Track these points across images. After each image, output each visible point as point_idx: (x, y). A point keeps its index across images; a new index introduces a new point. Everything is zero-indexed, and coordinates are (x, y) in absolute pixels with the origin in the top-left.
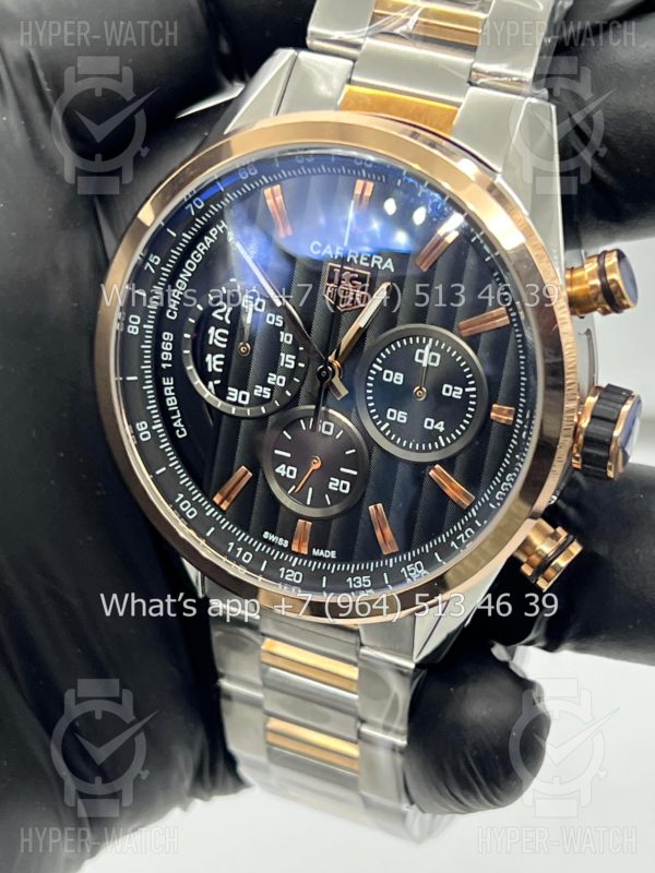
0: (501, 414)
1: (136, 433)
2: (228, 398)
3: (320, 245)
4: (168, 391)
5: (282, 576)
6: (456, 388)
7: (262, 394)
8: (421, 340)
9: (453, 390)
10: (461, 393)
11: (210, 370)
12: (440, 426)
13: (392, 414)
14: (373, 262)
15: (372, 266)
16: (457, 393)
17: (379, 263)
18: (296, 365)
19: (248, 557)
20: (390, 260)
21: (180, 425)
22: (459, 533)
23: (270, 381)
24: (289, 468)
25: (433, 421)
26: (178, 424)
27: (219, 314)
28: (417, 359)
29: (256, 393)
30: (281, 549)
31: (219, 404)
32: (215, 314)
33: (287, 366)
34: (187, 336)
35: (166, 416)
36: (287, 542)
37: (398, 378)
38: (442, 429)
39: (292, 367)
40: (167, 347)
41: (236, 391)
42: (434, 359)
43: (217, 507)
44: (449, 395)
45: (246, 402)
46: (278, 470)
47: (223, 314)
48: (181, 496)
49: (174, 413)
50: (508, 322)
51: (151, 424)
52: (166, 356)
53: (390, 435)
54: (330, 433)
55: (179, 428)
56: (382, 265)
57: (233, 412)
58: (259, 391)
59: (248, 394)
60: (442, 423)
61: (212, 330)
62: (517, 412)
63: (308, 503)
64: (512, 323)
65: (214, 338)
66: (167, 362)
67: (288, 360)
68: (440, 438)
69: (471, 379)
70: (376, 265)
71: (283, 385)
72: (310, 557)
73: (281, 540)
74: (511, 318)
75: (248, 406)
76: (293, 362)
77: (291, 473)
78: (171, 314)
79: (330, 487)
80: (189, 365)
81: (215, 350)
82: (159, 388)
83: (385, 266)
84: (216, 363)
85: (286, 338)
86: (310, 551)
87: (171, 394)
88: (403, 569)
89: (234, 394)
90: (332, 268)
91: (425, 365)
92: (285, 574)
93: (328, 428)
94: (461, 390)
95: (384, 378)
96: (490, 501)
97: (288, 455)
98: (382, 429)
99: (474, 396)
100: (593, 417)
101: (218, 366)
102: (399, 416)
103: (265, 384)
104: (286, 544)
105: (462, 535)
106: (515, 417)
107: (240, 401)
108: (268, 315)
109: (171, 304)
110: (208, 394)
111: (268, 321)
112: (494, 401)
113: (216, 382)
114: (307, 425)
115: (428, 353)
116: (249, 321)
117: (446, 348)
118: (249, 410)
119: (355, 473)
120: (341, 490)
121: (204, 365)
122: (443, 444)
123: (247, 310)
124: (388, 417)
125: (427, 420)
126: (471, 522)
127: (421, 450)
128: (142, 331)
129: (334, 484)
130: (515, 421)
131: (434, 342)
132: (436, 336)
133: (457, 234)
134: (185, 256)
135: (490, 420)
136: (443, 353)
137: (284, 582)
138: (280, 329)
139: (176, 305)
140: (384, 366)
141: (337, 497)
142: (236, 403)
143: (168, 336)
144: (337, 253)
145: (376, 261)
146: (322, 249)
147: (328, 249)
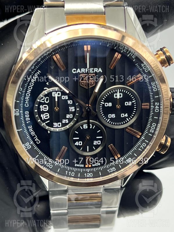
0: (145, 105)
1: (26, 147)
2: (54, 127)
3: (75, 70)
5: (86, 176)
6: (129, 102)
7: (65, 122)
8: (115, 91)
9: (128, 103)
10: (131, 103)
11: (43, 119)
12: (126, 115)
13: (110, 116)
15: (95, 72)
16: (129, 104)
17: (97, 71)
19: (73, 174)
20: (100, 69)
21: (37, 140)
22: (140, 146)
24: (79, 142)
25: (124, 114)
26: (37, 139)
27: (42, 101)
28: (115, 97)
29: (63, 122)
30: (82, 167)
31: (52, 129)
33: (72, 111)
34: (36, 111)
35: (32, 138)
36: (83, 165)
37: (110, 104)
38: (127, 116)
40: (27, 116)
41: (56, 123)
42: (120, 95)
44: (127, 105)
45: (61, 126)
46: (76, 144)
47: (44, 100)
48: (46, 162)
49: (35, 136)
51: (30, 143)
52: (28, 119)
53: (111, 122)
55: (37, 141)
56: (98, 71)
57: (58, 131)
58: (64, 121)
59: (60, 123)
60: (127, 114)
61: (41, 106)
62: (150, 104)
63: (88, 151)
65: (42, 108)
66: (28, 121)
67: (72, 109)
68: (127, 119)
69: (133, 98)
70: (96, 71)
71: (72, 117)
72: (92, 167)
73: (81, 165)
76: (74, 109)
77: (80, 143)
78: (27, 105)
79: (94, 144)
80: (39, 120)
81: (43, 112)
82: (28, 130)
83: (99, 71)
84: (45, 116)
85: (70, 102)
86: (92, 165)
87: (32, 131)
88: (125, 162)
89: (55, 124)
91: (118, 98)
92: (87, 175)
94: (131, 102)
95: (105, 106)
96: (148, 133)
97: (78, 138)
98: (108, 121)
99: (135, 103)
102: (113, 116)
103: (66, 119)
104: (83, 166)
105: (142, 146)
107: (58, 126)
108: (63, 96)
109: (26, 102)
110: (47, 127)
111: (63, 98)
112: (142, 102)
113: (46, 122)
114: (83, 127)
115: (118, 94)
116: (56, 100)
117: (124, 91)
118: (63, 128)
119: (102, 137)
120: (98, 144)
121: (41, 118)
122: (128, 120)
123: (55, 97)
124: (109, 117)
125: (122, 114)
126: (143, 141)
127: (121, 124)
128: (20, 113)
129: (95, 143)
130: (150, 107)
131: (119, 90)
132: (119, 88)
133: (121, 55)
134: (29, 85)
135: (142, 109)
136: (123, 93)
137: (87, 178)
138: (67, 100)
139: (28, 102)
140: (105, 102)
141: (97, 146)
142: (57, 127)
143: (27, 112)
144: (82, 71)
145: (96, 70)
146: (76, 71)
147: (79, 71)
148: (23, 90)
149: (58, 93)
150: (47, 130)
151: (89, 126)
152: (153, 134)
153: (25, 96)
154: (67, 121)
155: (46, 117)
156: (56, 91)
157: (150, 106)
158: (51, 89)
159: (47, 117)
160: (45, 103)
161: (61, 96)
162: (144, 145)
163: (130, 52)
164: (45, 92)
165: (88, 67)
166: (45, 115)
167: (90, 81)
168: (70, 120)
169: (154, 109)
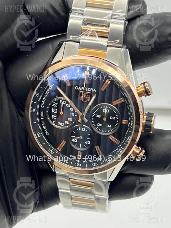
0: (124, 122)
1: (37, 135)
3: (78, 87)
7: (67, 123)
8: (104, 107)
11: (53, 118)
12: (110, 126)
13: (99, 125)
14: (91, 90)
16: (114, 118)
17: (92, 90)
18: (74, 115)
20: (95, 89)
23: (68, 120)
28: (103, 111)
29: (65, 123)
31: (57, 126)
32: (53, 105)
34: (47, 111)
35: (43, 130)
37: (99, 116)
39: (73, 116)
40: (42, 114)
42: (107, 111)
43: (58, 151)
44: (112, 119)
45: (63, 125)
46: (72, 140)
47: (55, 105)
48: (50, 149)
49: (45, 129)
50: (124, 101)
51: (40, 133)
52: (42, 116)
53: (99, 130)
54: (84, 130)
55: (47, 133)
56: (93, 90)
57: (60, 128)
59: (63, 123)
61: (52, 109)
62: (128, 121)
63: (80, 147)
64: (125, 101)
65: (53, 111)
66: (42, 118)
67: (72, 115)
68: (111, 129)
69: (117, 115)
70: (91, 91)
71: (72, 120)
77: (76, 141)
78: (42, 106)
80: (48, 118)
81: (54, 114)
82: (41, 124)
85: (71, 109)
87: (44, 125)
89: (60, 124)
90: (81, 92)
91: (105, 112)
92: (77, 164)
93: (83, 129)
94: (115, 117)
95: (96, 117)
96: (124, 142)
97: (74, 137)
98: (97, 128)
99: (118, 119)
100: (146, 121)
101: (55, 117)
105: (118, 151)
106: (128, 122)
109: (42, 104)
110: (55, 125)
111: (67, 106)
112: (123, 119)
113: (55, 121)
114: (78, 129)
116: (62, 106)
117: (110, 108)
118: (64, 127)
119: (91, 139)
120: (88, 143)
121: (51, 118)
123: (61, 104)
124: (98, 125)
125: (107, 125)
127: (106, 132)
128: (36, 111)
129: (86, 142)
130: (128, 124)
131: (107, 107)
132: (107, 106)
133: (110, 82)
134: (45, 92)
135: (122, 124)
136: (109, 109)
137: (77, 166)
138: (70, 107)
139: (43, 104)
140: (96, 114)
141: (87, 145)
142: (61, 126)
143: (42, 112)
144: (82, 89)
145: (92, 89)
147: (80, 88)
148: (40, 95)
149: (64, 101)
150: (53, 127)
152: (127, 143)
153: (42, 100)
158: (59, 98)
160: (55, 108)
161: (66, 104)
162: (120, 150)
163: (115, 81)
164: (55, 99)
165: (85, 86)
166: (55, 116)
167: (86, 97)
169: (130, 125)
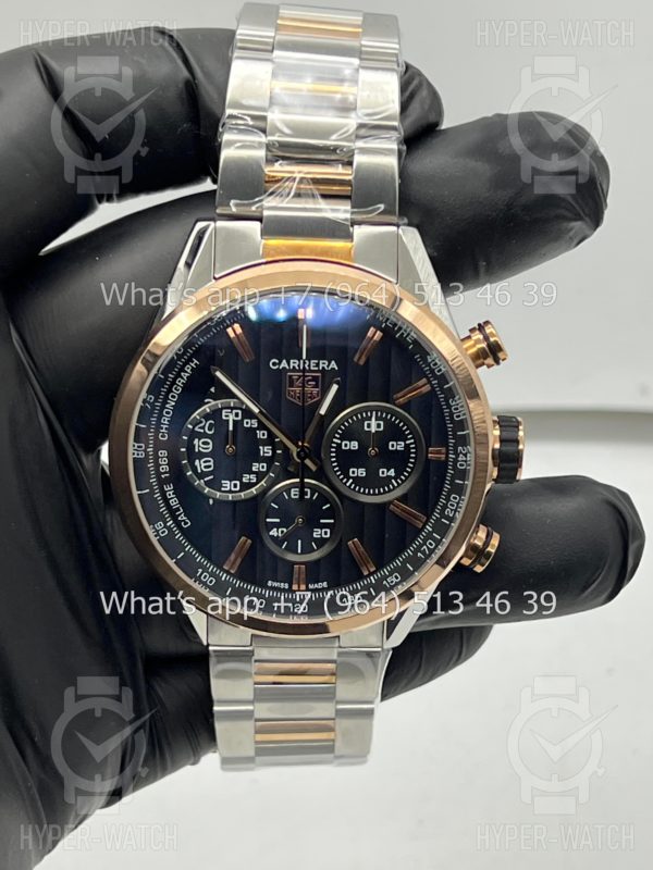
0: (435, 453)
1: (156, 532)
2: (222, 489)
3: (277, 361)
4: (170, 494)
6: (399, 443)
7: (249, 479)
8: (367, 415)
9: (397, 445)
10: (403, 445)
11: (200, 471)
12: (392, 473)
13: (353, 472)
15: (321, 369)
16: (400, 446)
17: (325, 366)
18: (274, 452)
20: (333, 362)
21: (184, 518)
22: (421, 546)
23: (254, 469)
24: (280, 529)
25: (385, 470)
26: (182, 517)
27: (200, 428)
28: (366, 428)
29: (244, 480)
30: (284, 590)
32: (196, 429)
33: (266, 455)
34: (183, 450)
35: (173, 513)
37: (354, 445)
38: (393, 475)
40: (164, 461)
41: (228, 482)
42: (379, 426)
43: (228, 572)
44: (394, 448)
45: (238, 489)
46: (271, 533)
47: (203, 428)
48: (200, 570)
49: (178, 509)
50: (431, 388)
51: (165, 523)
53: (355, 488)
54: (309, 497)
55: (184, 520)
56: (328, 366)
57: (230, 499)
58: (246, 478)
59: (238, 483)
60: (393, 470)
61: (196, 441)
62: (448, 450)
63: (300, 551)
64: (434, 388)
65: (199, 446)
66: (166, 473)
67: (266, 451)
68: (393, 481)
69: (408, 434)
70: (323, 368)
71: (265, 469)
72: (307, 590)
74: (432, 386)
75: (240, 491)
76: (270, 451)
77: (282, 532)
78: (163, 436)
79: (315, 536)
80: (188, 471)
81: (201, 455)
82: (163, 494)
83: (331, 367)
84: (203, 465)
85: (262, 435)
86: (307, 587)
87: (172, 496)
88: (385, 582)
89: (227, 485)
90: (290, 376)
91: (374, 431)
93: (305, 494)
94: (403, 443)
95: (343, 447)
96: (442, 517)
97: (278, 520)
98: (348, 485)
99: (414, 445)
102: (359, 472)
103: (251, 472)
104: (287, 586)
105: (425, 547)
107: (233, 489)
108: (245, 421)
109: (162, 428)
110: (207, 490)
111: (245, 425)
112: (428, 446)
113: (206, 479)
114: (289, 495)
115: (373, 422)
116: (231, 428)
117: (387, 416)
118: (242, 494)
119: (332, 521)
120: (324, 536)
121: (194, 469)
122: (396, 485)
123: (228, 421)
124: (351, 475)
125: (381, 470)
126: (429, 536)
127: (380, 493)
128: (147, 454)
129: (317, 533)
130: (447, 457)
131: (377, 414)
132: (377, 409)
133: (381, 333)
134: (170, 391)
135: (427, 460)
136: (385, 420)
138: (256, 429)
139: (166, 429)
140: (342, 439)
141: (321, 542)
142: (230, 491)
143: (163, 453)
144: (292, 365)
145: (323, 364)
146: (280, 363)
147: (284, 364)
148: (156, 400)
149: (234, 411)
150: (207, 498)
151: (303, 494)
152: (452, 520)
153: (161, 416)
154: (253, 478)
155: (205, 467)
156: (232, 409)
157: (447, 454)
158: (219, 403)
159: (210, 467)
160: (205, 435)
161: (242, 420)
162: (431, 544)
163: (400, 328)
164: (206, 408)
165: (304, 357)
166: (204, 462)
167: (308, 389)
168: (260, 476)
169: (456, 461)
